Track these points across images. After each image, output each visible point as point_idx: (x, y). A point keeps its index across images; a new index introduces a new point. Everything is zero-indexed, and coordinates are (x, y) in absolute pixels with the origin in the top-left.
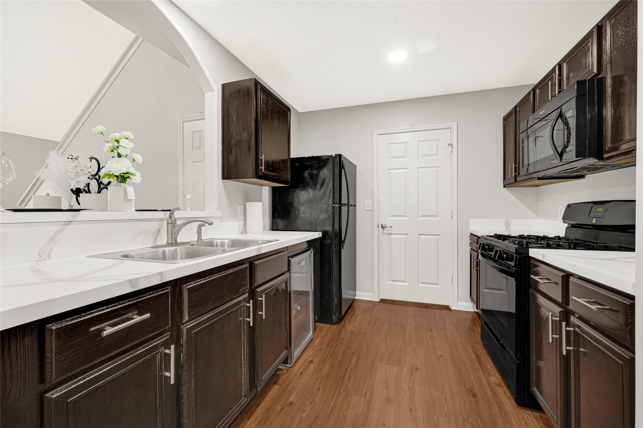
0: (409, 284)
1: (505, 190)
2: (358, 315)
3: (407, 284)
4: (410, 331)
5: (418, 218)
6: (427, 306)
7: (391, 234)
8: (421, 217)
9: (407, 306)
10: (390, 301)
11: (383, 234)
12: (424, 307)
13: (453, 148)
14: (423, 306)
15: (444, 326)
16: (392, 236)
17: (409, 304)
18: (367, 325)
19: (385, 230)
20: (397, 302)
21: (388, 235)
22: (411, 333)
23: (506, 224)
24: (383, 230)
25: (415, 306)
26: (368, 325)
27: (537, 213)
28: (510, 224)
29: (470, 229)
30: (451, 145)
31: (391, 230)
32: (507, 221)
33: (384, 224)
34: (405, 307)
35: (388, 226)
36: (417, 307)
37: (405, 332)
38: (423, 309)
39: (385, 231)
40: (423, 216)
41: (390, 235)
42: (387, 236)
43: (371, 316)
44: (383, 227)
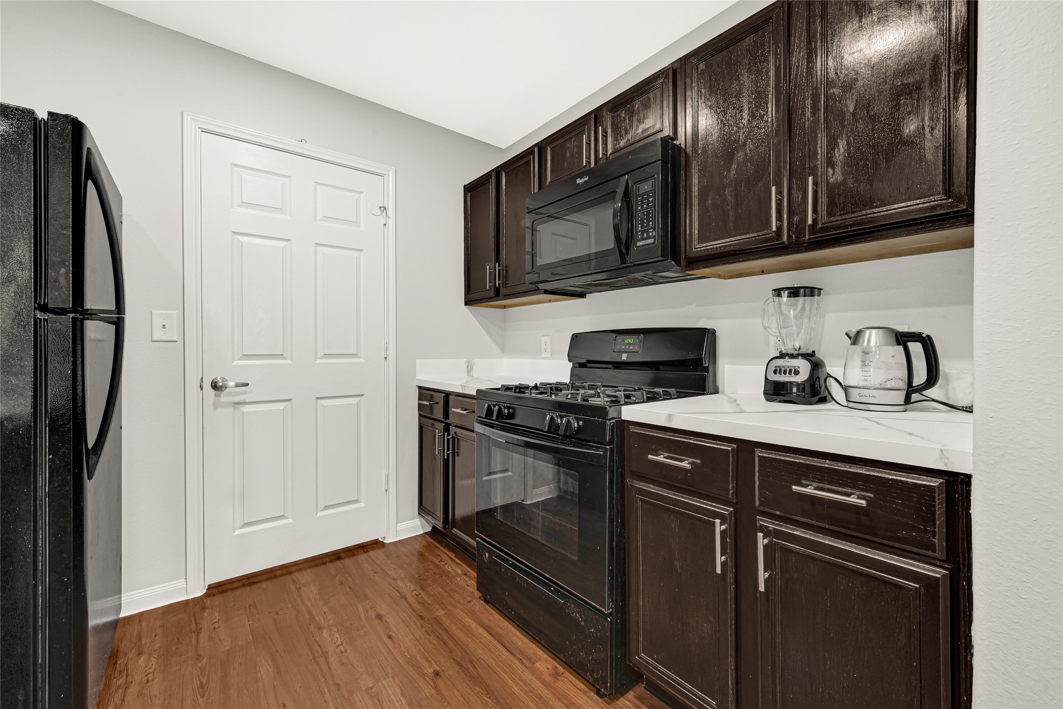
0: (293, 520)
1: (466, 310)
2: (148, 681)
3: (290, 521)
4: (338, 646)
5: (316, 361)
6: (336, 556)
7: (244, 403)
8: (321, 358)
9: (290, 573)
10: (239, 581)
11: (216, 406)
12: (331, 561)
13: (388, 217)
14: (327, 559)
15: (397, 591)
16: (246, 409)
17: (293, 569)
18: (201, 700)
19: (223, 393)
20: (259, 575)
21: (234, 408)
22: (342, 652)
23: (468, 367)
24: (216, 395)
25: (310, 567)
26: (202, 697)
27: (504, 349)
28: (473, 367)
29: (417, 378)
30: (384, 209)
31: (245, 393)
32: (469, 362)
33: (219, 379)
34: (288, 577)
35: (232, 384)
36: (316, 565)
37: (325, 656)
38: (331, 566)
39: (224, 398)
40: (326, 356)
41: (237, 406)
42: (231, 410)
43: (199, 657)
44: (215, 386)
